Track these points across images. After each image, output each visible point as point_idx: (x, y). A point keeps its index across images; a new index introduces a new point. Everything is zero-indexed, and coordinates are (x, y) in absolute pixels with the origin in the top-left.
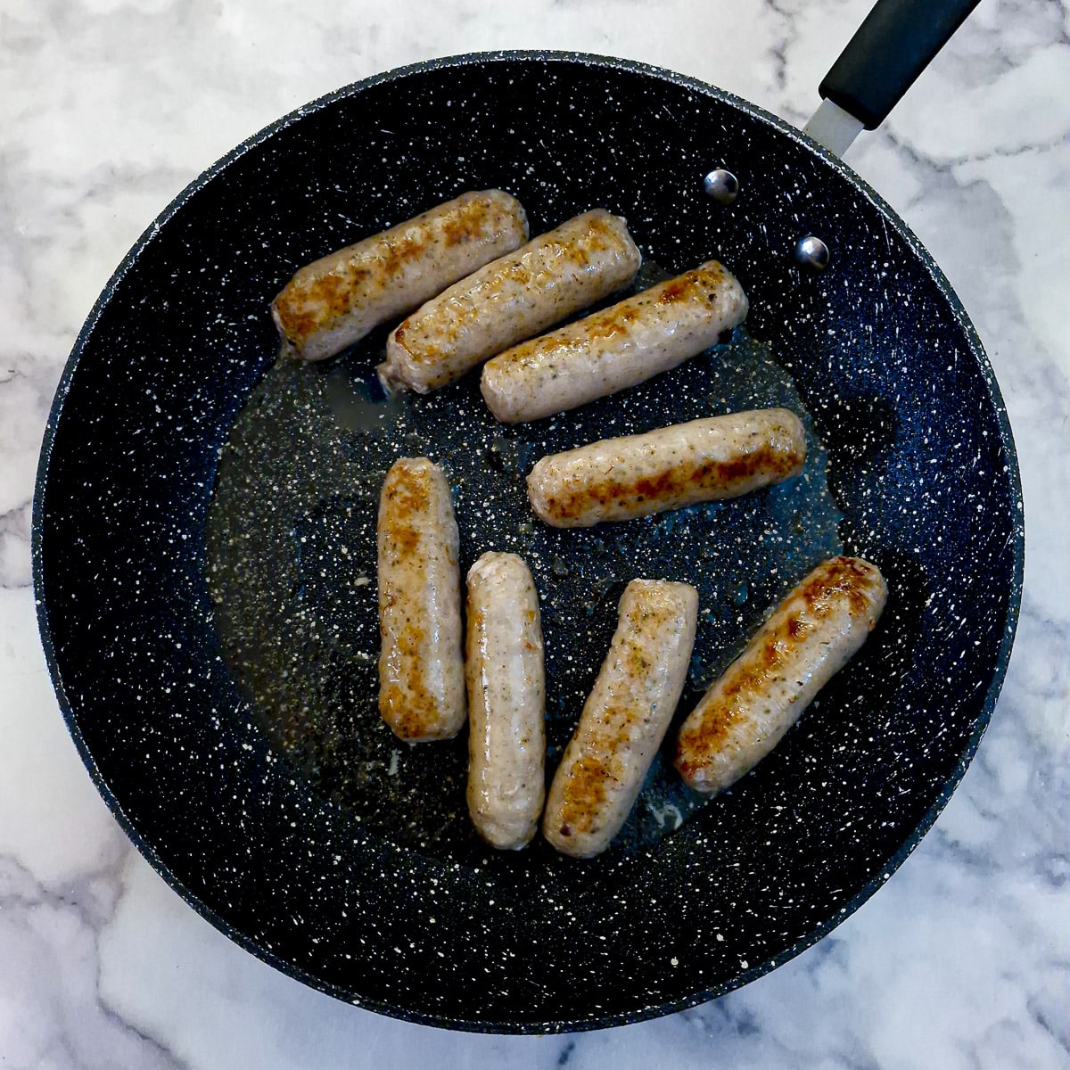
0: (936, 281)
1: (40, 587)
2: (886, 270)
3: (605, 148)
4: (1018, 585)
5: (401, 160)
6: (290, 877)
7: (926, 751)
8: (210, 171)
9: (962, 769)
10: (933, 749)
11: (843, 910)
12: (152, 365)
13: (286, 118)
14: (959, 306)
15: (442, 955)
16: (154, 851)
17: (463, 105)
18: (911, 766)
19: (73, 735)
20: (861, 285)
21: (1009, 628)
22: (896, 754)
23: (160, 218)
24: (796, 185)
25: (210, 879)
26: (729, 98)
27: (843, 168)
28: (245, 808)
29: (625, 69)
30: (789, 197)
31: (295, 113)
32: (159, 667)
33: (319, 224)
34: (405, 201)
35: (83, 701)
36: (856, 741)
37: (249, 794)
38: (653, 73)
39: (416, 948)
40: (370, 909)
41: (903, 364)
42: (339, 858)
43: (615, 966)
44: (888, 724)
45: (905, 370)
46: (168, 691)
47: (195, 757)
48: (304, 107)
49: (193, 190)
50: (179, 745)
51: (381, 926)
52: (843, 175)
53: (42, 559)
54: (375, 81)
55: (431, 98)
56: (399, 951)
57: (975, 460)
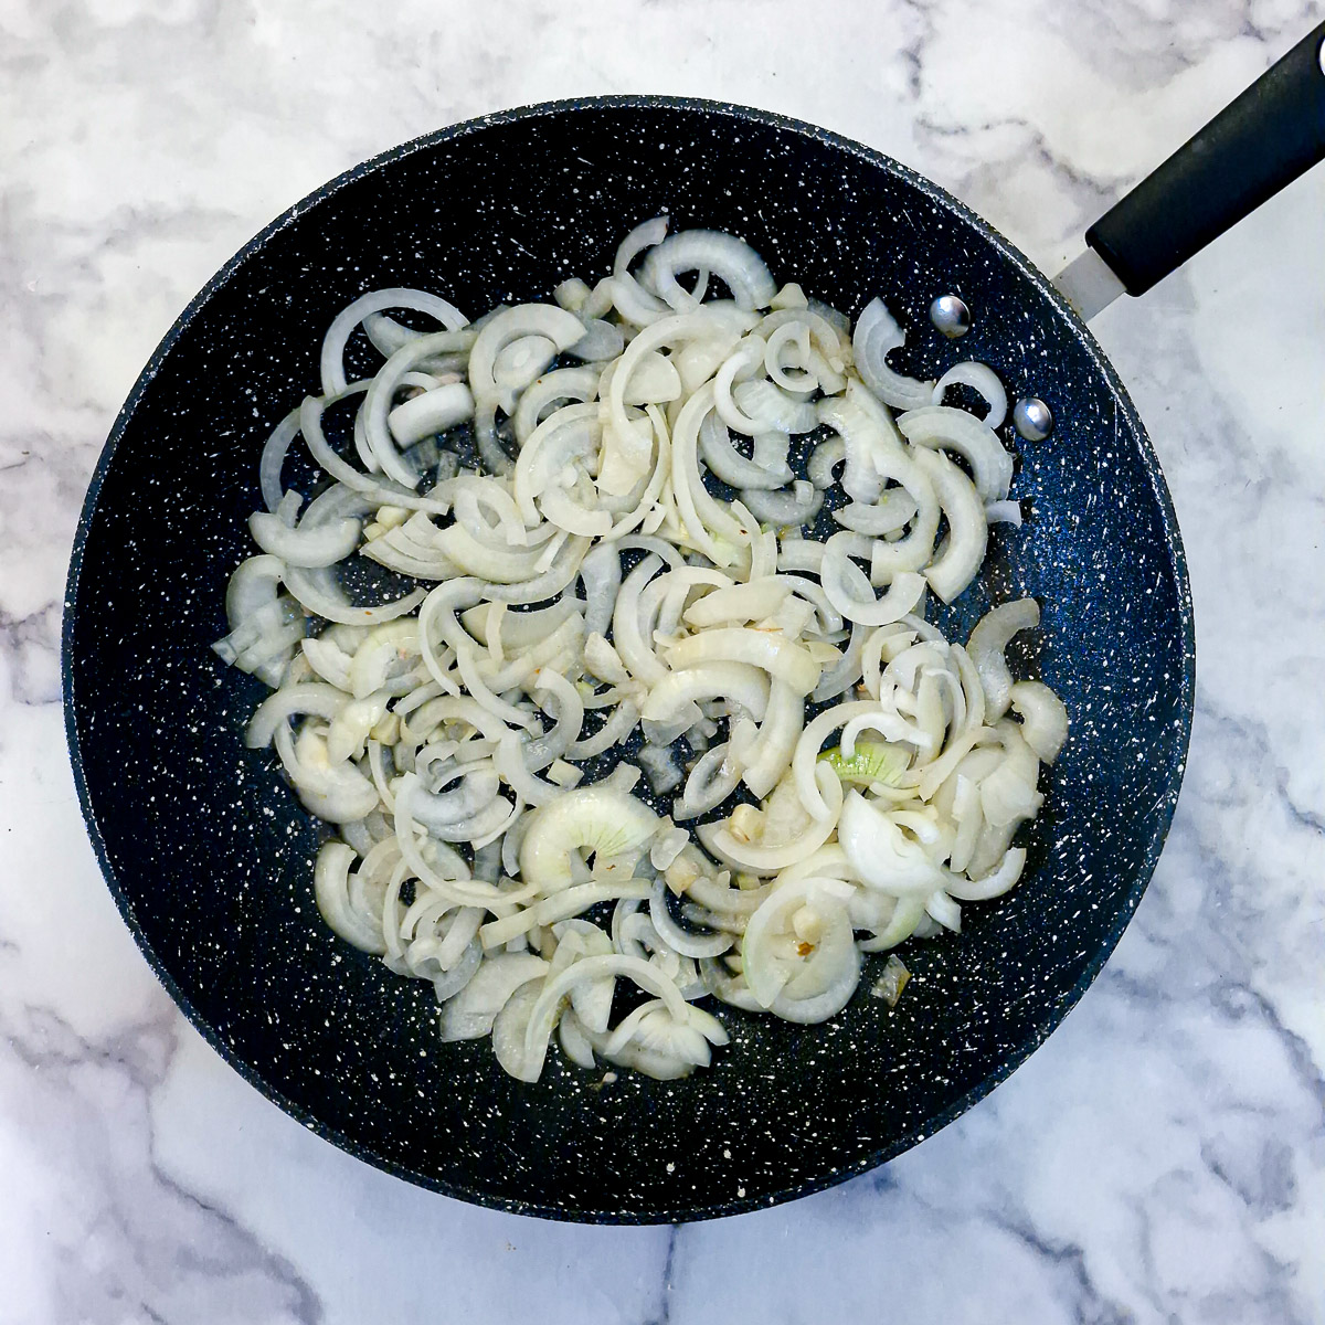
0: (1156, 491)
1: (73, 588)
2: (1109, 460)
3: (830, 237)
4: (1154, 856)
5: (595, 195)
6: (278, 968)
7: (1007, 1010)
8: (370, 164)
9: (1036, 1043)
10: (1014, 1010)
11: (864, 1163)
12: (259, 362)
13: (469, 123)
14: (1175, 526)
15: (422, 1095)
16: (131, 908)
17: (677, 152)
18: (987, 1021)
19: (72, 759)
20: (1078, 468)
21: (1131, 902)
22: (976, 1003)
23: (301, 205)
24: (1032, 338)
25: (187, 951)
26: (977, 223)
27: (1086, 335)
28: (248, 879)
29: (867, 159)
30: (1022, 347)
31: (480, 120)
32: (191, 701)
33: (486, 244)
34: (591, 241)
35: (93, 725)
36: (939, 976)
37: (257, 865)
38: (899, 172)
39: (396, 1081)
40: (357, 1024)
41: (1102, 570)
42: (339, 959)
43: (606, 1155)
44: (978, 967)
45: (1103, 577)
46: (194, 730)
47: (206, 810)
48: (493, 115)
49: (345, 182)
50: (192, 792)
51: (364, 1046)
52: (1084, 343)
53: (83, 558)
54: (580, 105)
55: (642, 136)
56: (376, 1079)
57: (1150, 702)
